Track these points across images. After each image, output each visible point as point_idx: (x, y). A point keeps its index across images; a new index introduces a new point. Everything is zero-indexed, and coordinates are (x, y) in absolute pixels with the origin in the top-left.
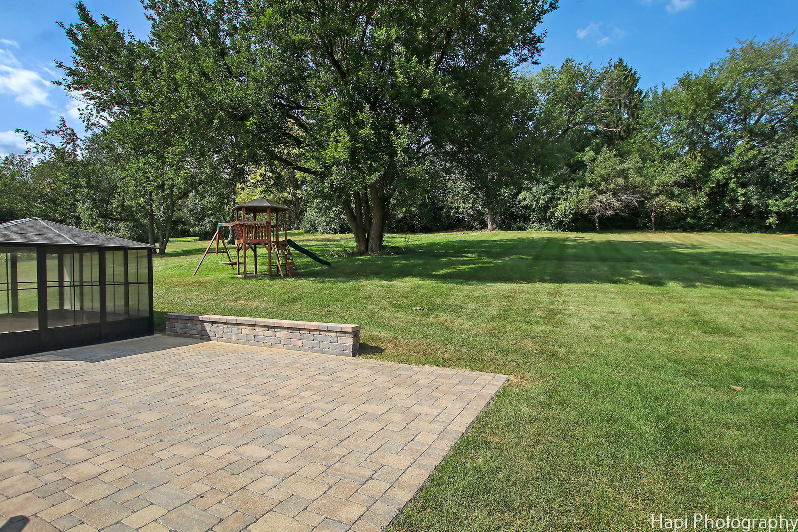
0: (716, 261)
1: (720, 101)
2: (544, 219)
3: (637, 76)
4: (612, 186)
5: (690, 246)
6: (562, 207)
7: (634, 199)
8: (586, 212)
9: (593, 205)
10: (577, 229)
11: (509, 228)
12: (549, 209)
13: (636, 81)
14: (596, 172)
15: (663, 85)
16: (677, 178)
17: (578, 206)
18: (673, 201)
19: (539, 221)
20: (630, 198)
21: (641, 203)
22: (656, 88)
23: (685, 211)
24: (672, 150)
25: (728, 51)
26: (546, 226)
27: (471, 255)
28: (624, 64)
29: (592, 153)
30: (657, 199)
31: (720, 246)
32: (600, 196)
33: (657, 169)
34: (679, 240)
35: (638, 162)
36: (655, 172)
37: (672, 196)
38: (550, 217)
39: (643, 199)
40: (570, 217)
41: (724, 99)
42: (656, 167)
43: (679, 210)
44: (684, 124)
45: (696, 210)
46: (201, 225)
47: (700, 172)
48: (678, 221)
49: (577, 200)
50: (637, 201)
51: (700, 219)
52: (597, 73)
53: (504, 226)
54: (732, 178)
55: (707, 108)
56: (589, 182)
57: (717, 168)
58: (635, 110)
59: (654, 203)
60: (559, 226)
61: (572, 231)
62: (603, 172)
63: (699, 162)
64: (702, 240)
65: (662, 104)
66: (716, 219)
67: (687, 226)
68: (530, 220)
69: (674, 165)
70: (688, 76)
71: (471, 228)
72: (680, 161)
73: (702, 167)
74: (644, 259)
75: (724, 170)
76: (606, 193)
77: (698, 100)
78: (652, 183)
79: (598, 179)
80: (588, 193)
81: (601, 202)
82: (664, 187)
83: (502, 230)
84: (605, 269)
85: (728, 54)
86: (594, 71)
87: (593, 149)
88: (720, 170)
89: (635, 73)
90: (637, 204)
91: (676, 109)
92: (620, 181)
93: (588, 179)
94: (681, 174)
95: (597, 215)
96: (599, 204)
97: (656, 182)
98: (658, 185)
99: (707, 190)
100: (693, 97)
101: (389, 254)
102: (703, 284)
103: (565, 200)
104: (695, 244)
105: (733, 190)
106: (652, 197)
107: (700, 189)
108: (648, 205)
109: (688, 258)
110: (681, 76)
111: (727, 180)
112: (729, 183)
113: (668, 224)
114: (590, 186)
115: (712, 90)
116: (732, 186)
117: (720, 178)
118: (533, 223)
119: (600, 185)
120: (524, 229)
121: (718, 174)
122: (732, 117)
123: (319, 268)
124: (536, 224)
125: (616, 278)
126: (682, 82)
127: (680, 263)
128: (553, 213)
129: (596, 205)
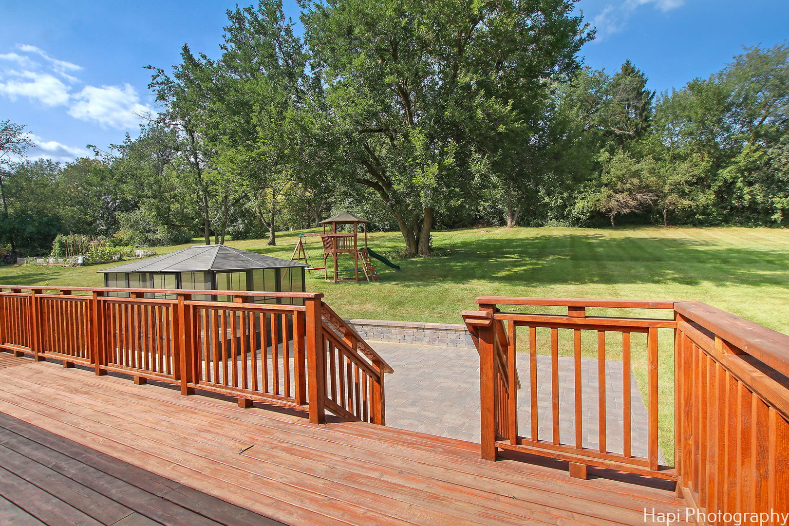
0: (736, 260)
1: (728, 105)
2: (562, 216)
3: (645, 77)
4: (628, 186)
5: (704, 243)
6: (580, 205)
7: (648, 198)
8: (604, 210)
9: (610, 204)
10: (594, 226)
11: (527, 225)
12: (567, 207)
13: (643, 83)
14: (612, 173)
15: (674, 89)
16: (687, 177)
17: (596, 205)
18: (684, 198)
19: (557, 218)
20: (644, 197)
21: (655, 202)
22: (666, 92)
23: (695, 208)
24: (682, 151)
25: (734, 58)
26: (563, 222)
27: (513, 256)
28: (632, 65)
29: (607, 154)
30: (670, 198)
31: (732, 242)
32: (617, 195)
33: (668, 169)
34: (692, 236)
35: (651, 163)
36: (666, 171)
37: (683, 194)
38: (568, 215)
39: (656, 198)
40: (587, 215)
41: (732, 104)
42: (667, 167)
43: (690, 207)
44: (693, 126)
45: (706, 207)
46: (234, 226)
47: (708, 171)
48: (688, 217)
49: (595, 200)
50: (651, 200)
51: (709, 215)
52: (611, 79)
53: (523, 222)
54: (740, 178)
55: (716, 113)
56: (604, 182)
57: (724, 168)
58: (644, 111)
59: (667, 201)
60: (577, 222)
61: (589, 227)
62: (618, 173)
63: (708, 162)
64: (714, 236)
65: (673, 107)
66: (723, 214)
67: (697, 222)
68: (547, 216)
69: (685, 166)
70: (696, 81)
71: (490, 224)
72: (691, 161)
73: (711, 166)
74: (670, 258)
75: (732, 170)
76: (622, 192)
77: (707, 105)
78: (665, 183)
79: (614, 179)
80: (605, 193)
81: (617, 201)
82: (676, 185)
83: (521, 226)
84: (642, 269)
85: (734, 61)
86: (608, 77)
87: (607, 151)
88: (728, 169)
89: (643, 75)
90: (651, 202)
91: (686, 113)
92: (636, 181)
93: (605, 179)
94: (691, 174)
95: (614, 213)
96: (616, 203)
97: (669, 182)
98: (671, 185)
99: (716, 188)
100: (703, 102)
101: (438, 255)
102: (733, 284)
103: (583, 199)
104: (707, 240)
105: (739, 189)
106: (665, 196)
107: (709, 187)
108: (661, 203)
109: (709, 257)
110: (691, 82)
111: (734, 178)
112: (736, 182)
113: (679, 220)
114: (606, 185)
115: (720, 97)
116: (739, 184)
117: (728, 177)
118: (551, 220)
119: (616, 185)
120: (542, 226)
121: (725, 173)
122: (739, 120)
123: (387, 271)
124: (554, 221)
125: (656, 278)
126: (692, 87)
127: (703, 262)
128: (571, 211)
129: (613, 204)
